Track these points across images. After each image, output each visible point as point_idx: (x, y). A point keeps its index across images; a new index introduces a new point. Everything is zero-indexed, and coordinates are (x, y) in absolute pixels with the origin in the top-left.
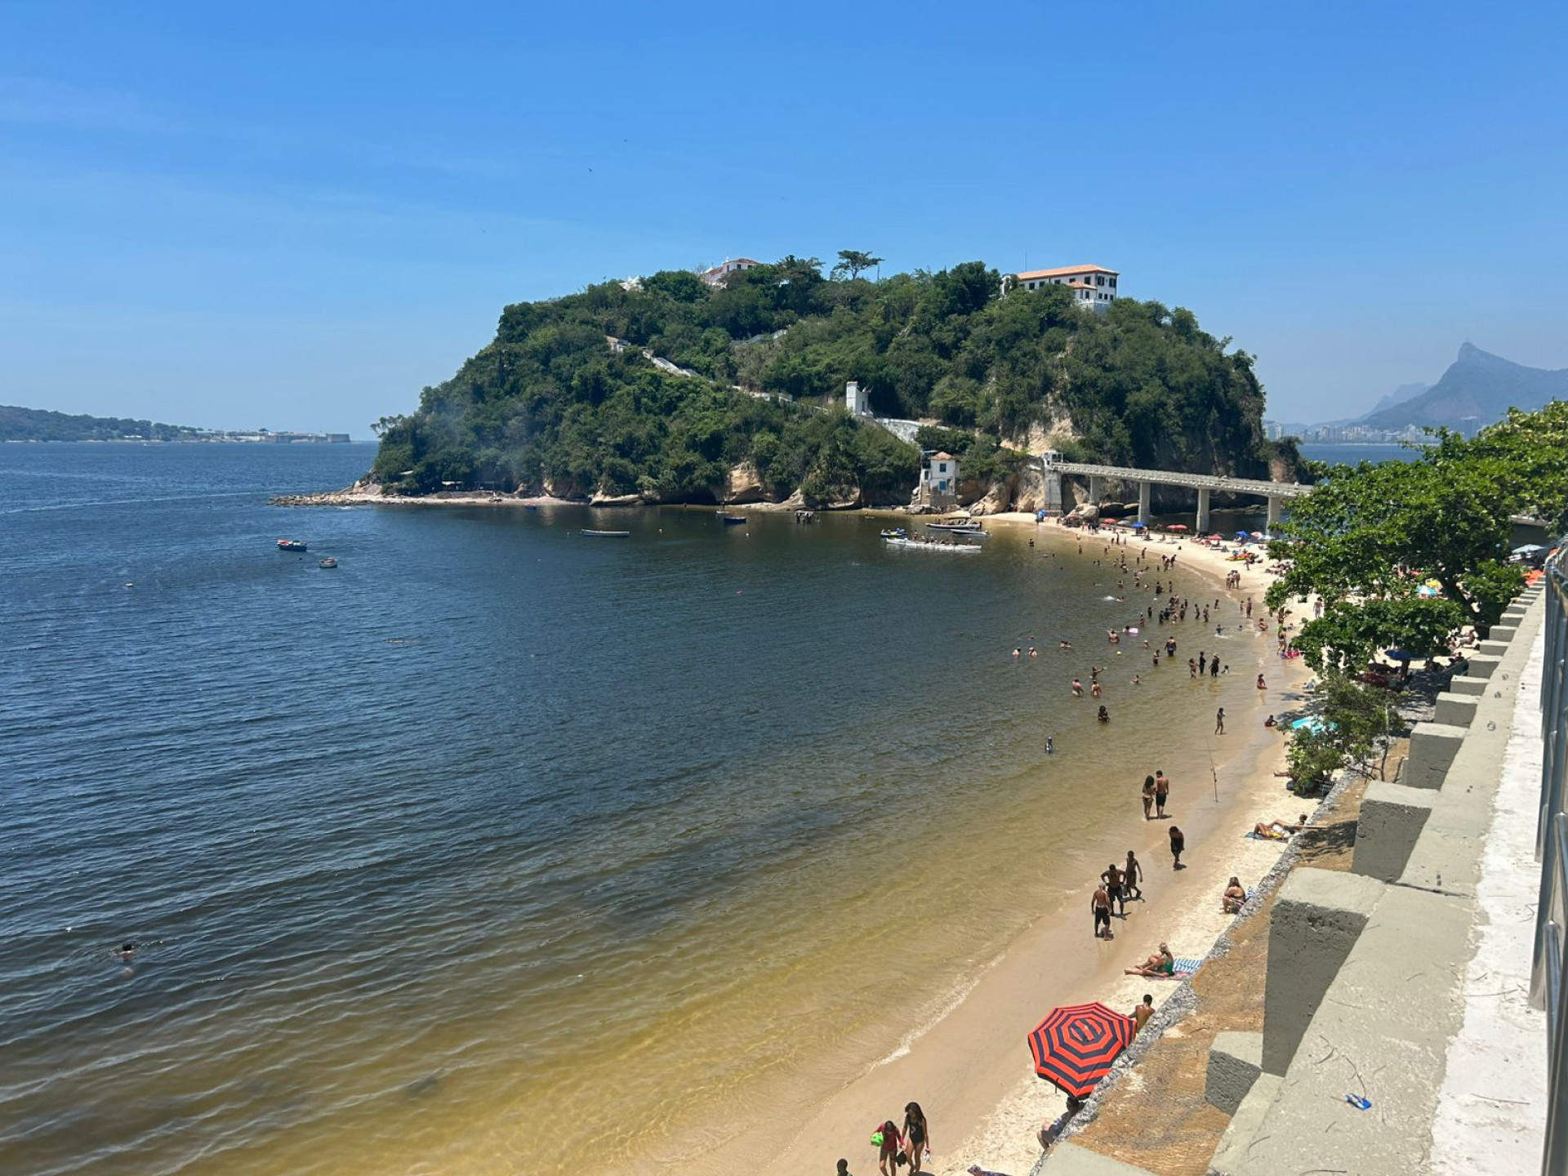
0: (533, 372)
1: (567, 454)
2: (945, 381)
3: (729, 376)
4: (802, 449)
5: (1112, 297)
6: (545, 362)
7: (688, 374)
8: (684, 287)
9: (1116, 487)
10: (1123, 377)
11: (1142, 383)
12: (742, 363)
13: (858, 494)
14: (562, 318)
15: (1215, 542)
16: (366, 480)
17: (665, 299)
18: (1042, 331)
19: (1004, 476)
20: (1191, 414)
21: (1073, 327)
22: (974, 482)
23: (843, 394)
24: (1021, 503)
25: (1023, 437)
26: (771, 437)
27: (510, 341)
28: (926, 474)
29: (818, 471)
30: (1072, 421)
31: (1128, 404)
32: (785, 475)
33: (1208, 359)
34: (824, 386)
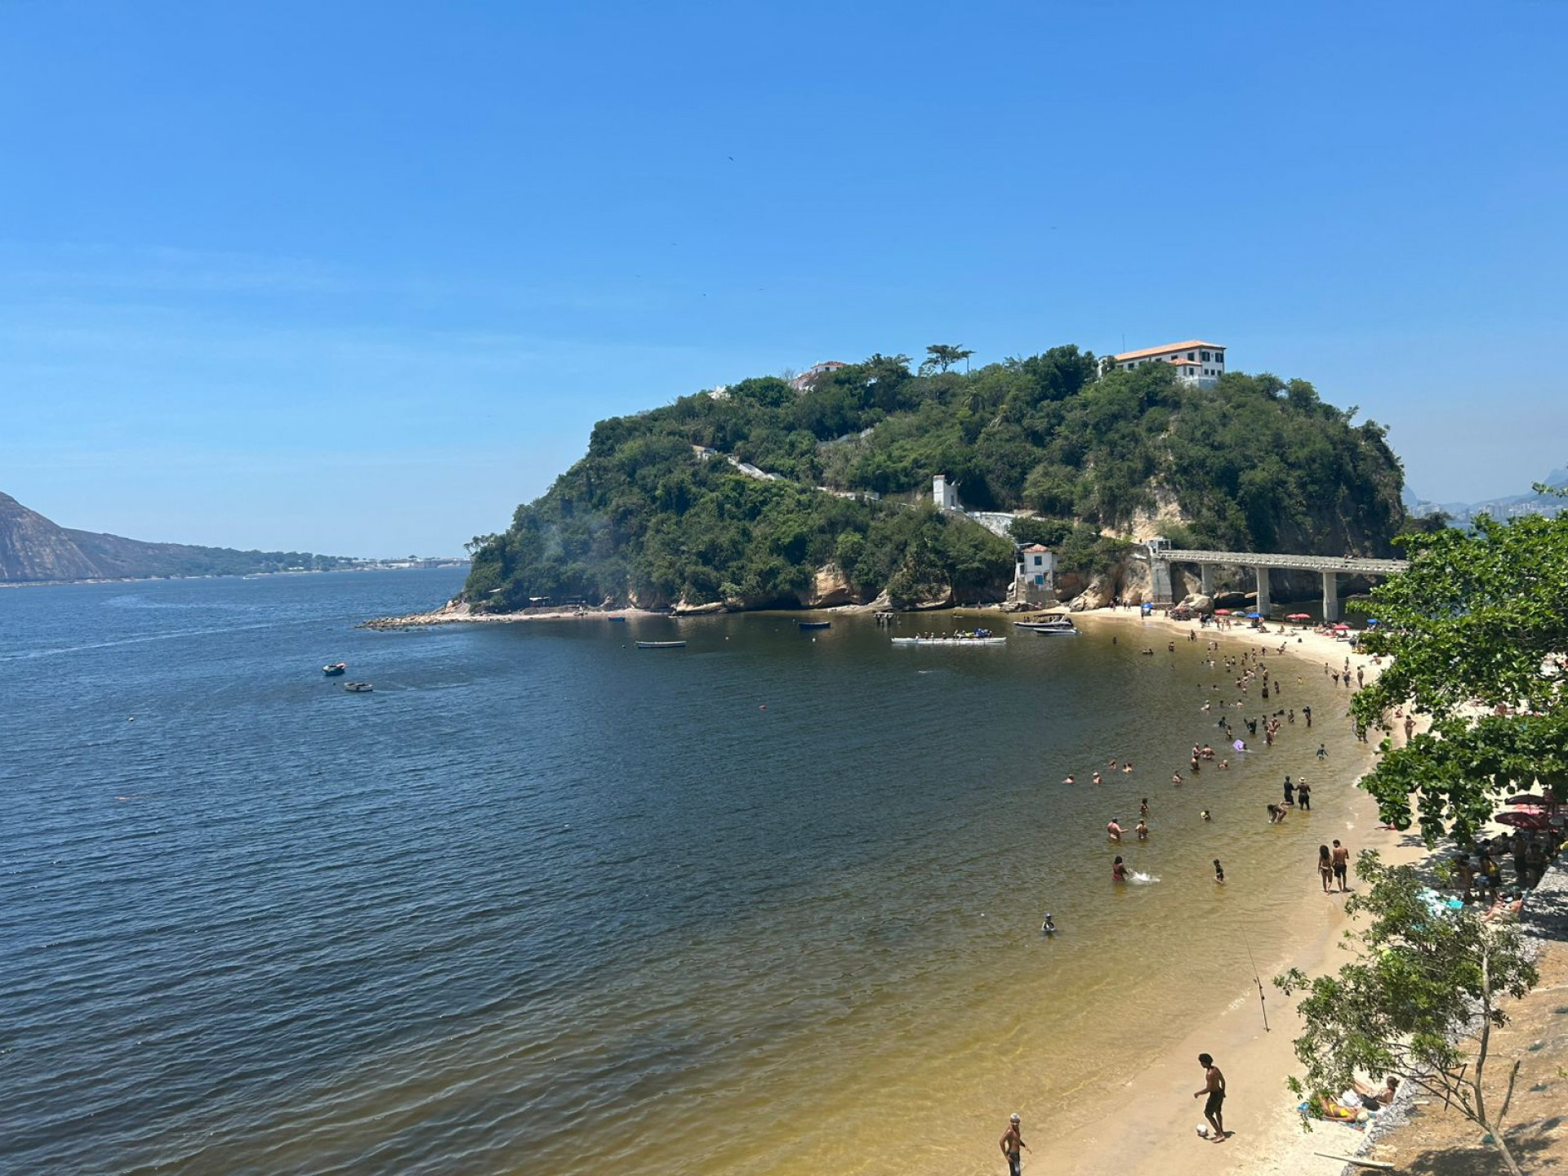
0: (620, 485)
1: (651, 564)
2: (1039, 469)
3: (814, 477)
4: (888, 548)
5: (1219, 372)
6: (631, 475)
7: (773, 478)
8: (770, 392)
9: (1234, 574)
10: (1234, 455)
11: (1256, 461)
12: (828, 464)
13: (949, 592)
14: (651, 431)
15: (1342, 633)
16: (458, 600)
17: (751, 406)
18: (1142, 411)
19: (1105, 568)
20: (1315, 492)
21: (1177, 405)
22: (1074, 575)
23: (931, 489)
24: (1127, 596)
25: (1126, 525)
26: (857, 537)
27: (599, 456)
28: (1022, 568)
29: (905, 570)
30: (1179, 505)
31: (1241, 484)
32: (871, 576)
33: (1331, 431)
34: (911, 482)
